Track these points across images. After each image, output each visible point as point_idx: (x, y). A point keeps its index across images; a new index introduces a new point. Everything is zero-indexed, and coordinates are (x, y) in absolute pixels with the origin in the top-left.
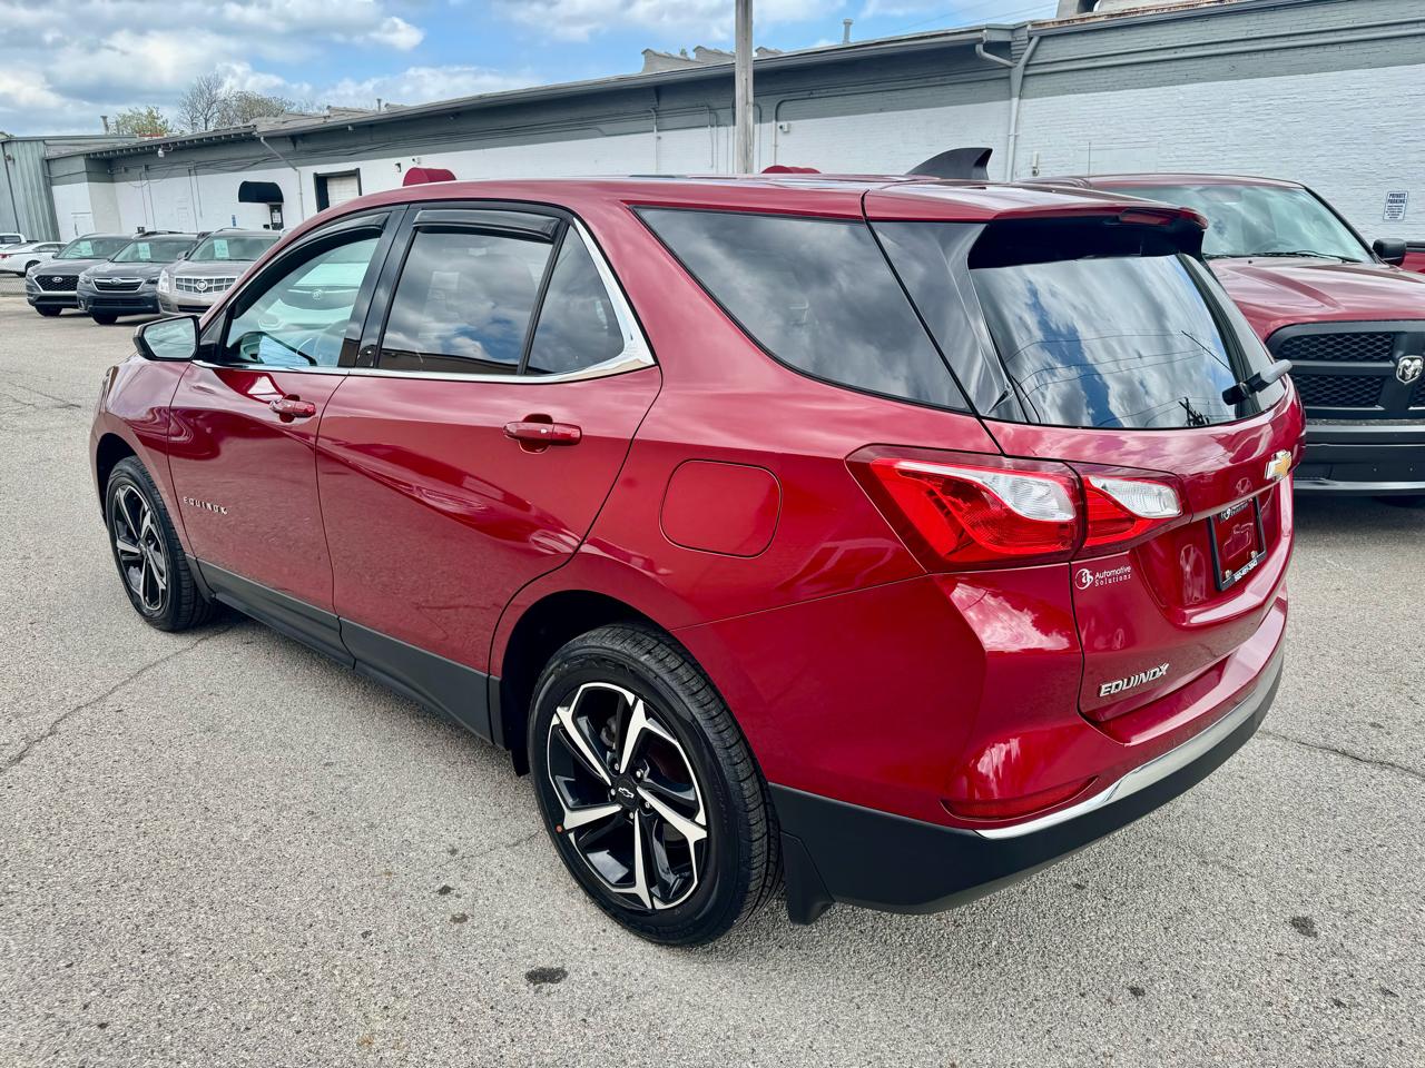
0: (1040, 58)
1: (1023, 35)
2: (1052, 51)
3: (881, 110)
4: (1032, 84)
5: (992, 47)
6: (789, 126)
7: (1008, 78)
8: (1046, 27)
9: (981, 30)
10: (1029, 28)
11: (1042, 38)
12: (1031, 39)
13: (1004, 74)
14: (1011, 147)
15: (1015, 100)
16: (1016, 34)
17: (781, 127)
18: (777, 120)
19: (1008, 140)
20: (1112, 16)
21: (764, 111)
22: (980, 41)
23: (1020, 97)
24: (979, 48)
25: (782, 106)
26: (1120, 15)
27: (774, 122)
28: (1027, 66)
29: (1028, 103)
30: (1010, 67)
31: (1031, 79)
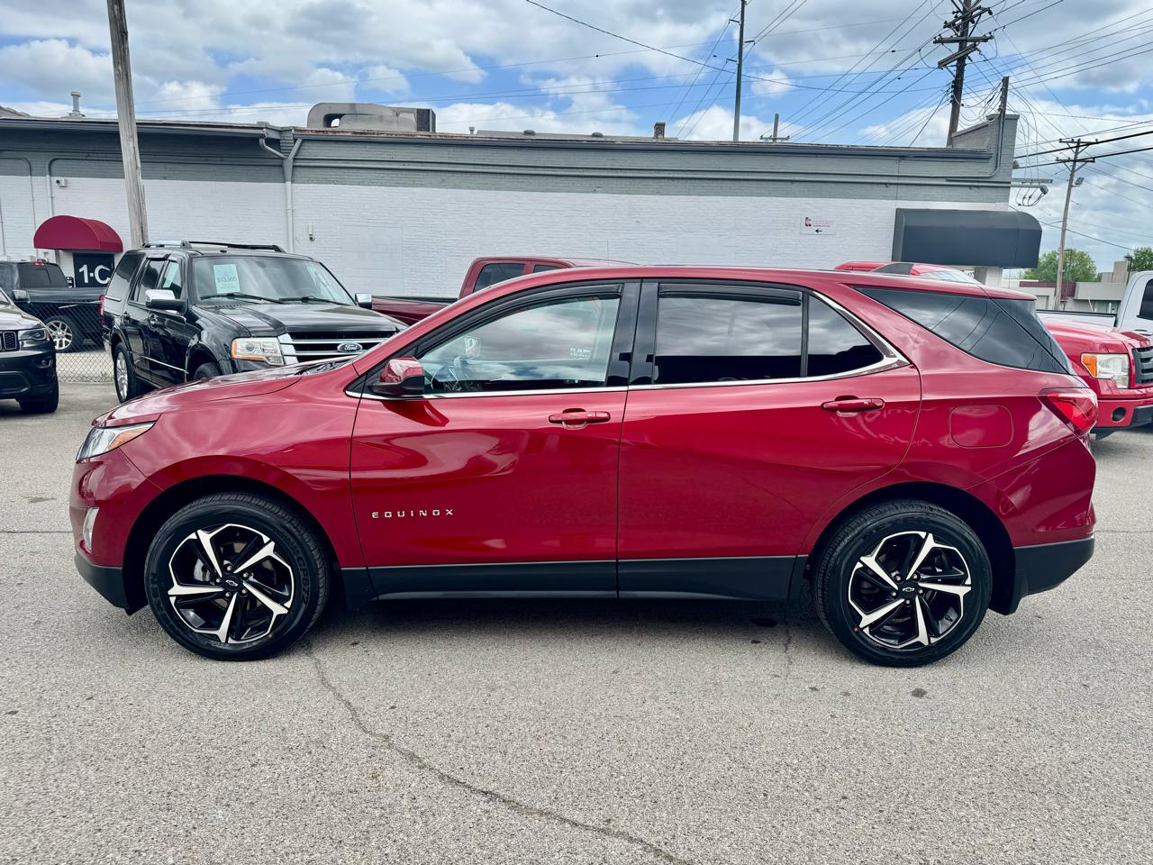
0: (304, 154)
1: (289, 136)
2: (312, 151)
3: (165, 178)
4: (299, 172)
5: (271, 142)
6: (66, 181)
7: (281, 166)
8: (306, 133)
9: (262, 128)
10: (293, 131)
11: (304, 141)
12: (295, 140)
13: (277, 162)
14: (290, 219)
15: (289, 183)
16: (284, 134)
17: (58, 182)
18: (51, 175)
19: (287, 213)
20: (356, 133)
21: (33, 165)
22: (263, 136)
23: (292, 182)
24: (262, 141)
25: (55, 162)
26: (362, 133)
27: (48, 176)
28: (295, 159)
29: (299, 187)
30: (282, 159)
31: (298, 169)
